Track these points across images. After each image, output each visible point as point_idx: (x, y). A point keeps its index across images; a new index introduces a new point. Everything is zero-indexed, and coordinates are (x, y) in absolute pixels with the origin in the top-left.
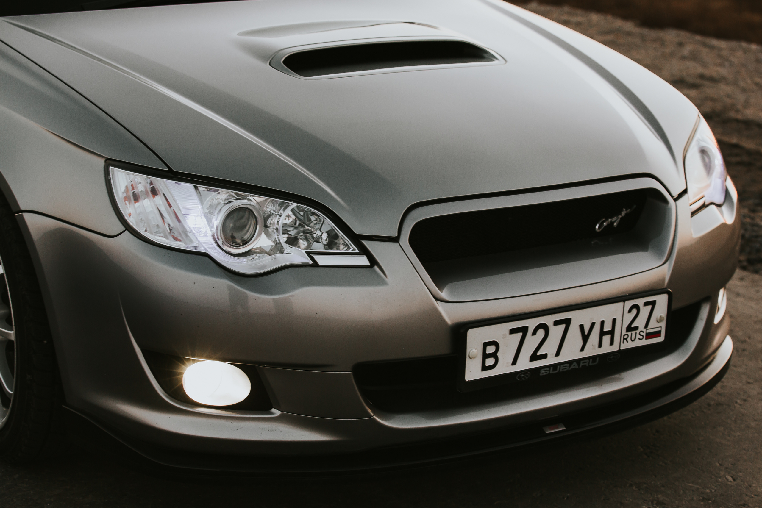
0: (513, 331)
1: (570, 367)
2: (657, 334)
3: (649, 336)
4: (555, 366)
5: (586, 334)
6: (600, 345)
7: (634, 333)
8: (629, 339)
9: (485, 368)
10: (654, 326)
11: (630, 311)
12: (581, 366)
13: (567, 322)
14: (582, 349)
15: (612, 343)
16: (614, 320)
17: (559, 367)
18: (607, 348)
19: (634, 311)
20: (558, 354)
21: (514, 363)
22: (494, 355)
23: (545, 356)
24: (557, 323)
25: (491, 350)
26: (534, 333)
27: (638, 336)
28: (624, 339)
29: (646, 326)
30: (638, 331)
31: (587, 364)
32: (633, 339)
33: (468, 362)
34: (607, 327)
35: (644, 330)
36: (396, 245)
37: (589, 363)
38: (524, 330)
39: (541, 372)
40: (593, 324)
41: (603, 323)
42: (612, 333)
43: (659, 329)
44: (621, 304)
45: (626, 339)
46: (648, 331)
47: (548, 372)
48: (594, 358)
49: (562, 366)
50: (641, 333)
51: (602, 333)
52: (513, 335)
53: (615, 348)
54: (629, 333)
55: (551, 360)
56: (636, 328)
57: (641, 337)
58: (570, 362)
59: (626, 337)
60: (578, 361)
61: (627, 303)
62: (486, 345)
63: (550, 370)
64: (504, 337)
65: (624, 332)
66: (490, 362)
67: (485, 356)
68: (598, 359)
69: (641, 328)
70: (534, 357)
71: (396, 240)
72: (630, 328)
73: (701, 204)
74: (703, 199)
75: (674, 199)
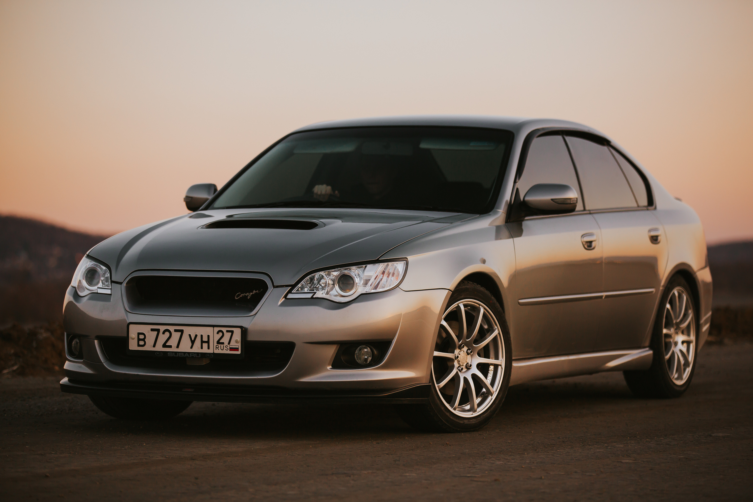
0: (152, 330)
1: (184, 355)
2: (237, 349)
3: (231, 349)
4: (176, 353)
5: (193, 340)
6: (202, 348)
7: (222, 346)
8: (219, 348)
9: (139, 345)
10: (233, 344)
11: (218, 333)
12: (191, 356)
13: (182, 331)
14: (191, 348)
15: (209, 348)
16: (208, 336)
17: (178, 353)
18: (205, 350)
19: (221, 334)
20: (178, 347)
21: (154, 346)
22: (143, 340)
23: (170, 347)
24: (176, 331)
25: (142, 337)
26: (164, 333)
27: (225, 348)
28: (216, 348)
29: (229, 343)
30: (225, 345)
31: (194, 356)
32: (222, 349)
33: (130, 341)
34: (205, 339)
35: (228, 345)
36: (120, 285)
37: (195, 355)
38: (158, 330)
39: (168, 353)
40: (196, 336)
41: (202, 336)
42: (208, 342)
43: (238, 347)
44: (212, 328)
45: (218, 348)
46: (231, 347)
47: (172, 355)
48: (198, 353)
49: (179, 353)
50: (227, 347)
51: (202, 342)
52: (153, 332)
53: (211, 351)
54: (219, 345)
55: (174, 349)
56: (223, 343)
57: (227, 349)
58: (185, 353)
59: (217, 347)
60: (189, 353)
61: (215, 328)
62: (139, 334)
63: (173, 354)
64: (148, 332)
65: (215, 344)
66: (142, 343)
67: (139, 340)
68: (200, 354)
69: (226, 343)
70: (164, 346)
71: (121, 283)
72: (218, 342)
73: (309, 296)
74: (312, 294)
75: (274, 287)
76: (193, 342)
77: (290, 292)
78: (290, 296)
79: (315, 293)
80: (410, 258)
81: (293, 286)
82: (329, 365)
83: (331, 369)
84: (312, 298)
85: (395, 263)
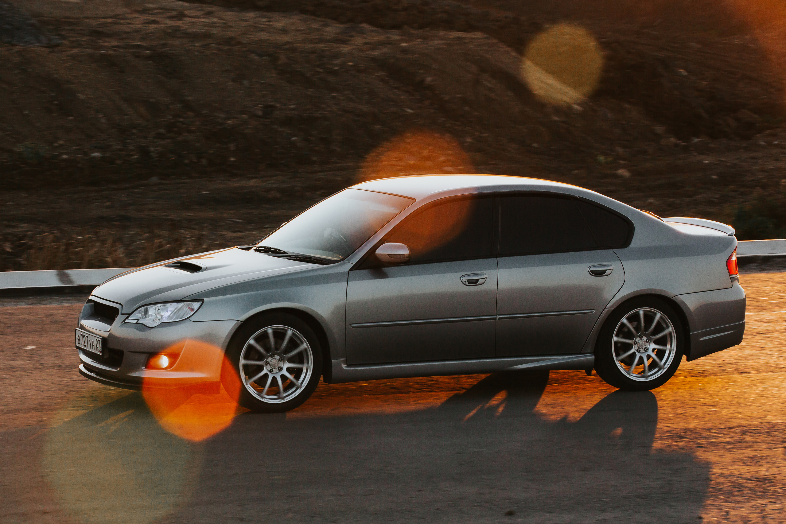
3: (100, 351)
9: (78, 343)
13: (88, 337)
14: (90, 348)
15: (94, 349)
19: (97, 341)
24: (86, 337)
25: (79, 338)
26: (83, 337)
34: (93, 343)
35: (99, 349)
37: (91, 353)
38: (82, 335)
39: (85, 350)
40: (91, 341)
42: (94, 346)
55: (86, 348)
56: (97, 347)
57: (98, 351)
59: (96, 349)
62: (78, 336)
67: (78, 340)
70: (84, 345)
73: (135, 321)
74: (137, 320)
75: (122, 314)
76: (91, 344)
77: (127, 318)
78: (127, 321)
79: (138, 320)
80: (205, 299)
81: (130, 314)
82: (143, 366)
83: (144, 369)
84: (137, 323)
85: (192, 303)
